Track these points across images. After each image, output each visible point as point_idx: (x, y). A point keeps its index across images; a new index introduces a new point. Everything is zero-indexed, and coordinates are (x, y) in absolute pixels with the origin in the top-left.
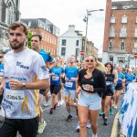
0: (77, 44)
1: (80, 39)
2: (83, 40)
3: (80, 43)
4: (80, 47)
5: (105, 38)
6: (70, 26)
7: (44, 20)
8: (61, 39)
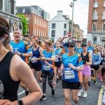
0: (65, 27)
1: (67, 22)
2: (70, 23)
3: (68, 26)
6: (58, 11)
7: (36, 7)
8: (51, 23)
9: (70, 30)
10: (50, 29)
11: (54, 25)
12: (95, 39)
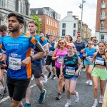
0: (75, 27)
2: (79, 23)
4: (77, 29)
5: (97, 20)
6: (68, 12)
8: (62, 23)
9: (79, 29)
10: (61, 29)
11: (64, 25)
12: (103, 38)
